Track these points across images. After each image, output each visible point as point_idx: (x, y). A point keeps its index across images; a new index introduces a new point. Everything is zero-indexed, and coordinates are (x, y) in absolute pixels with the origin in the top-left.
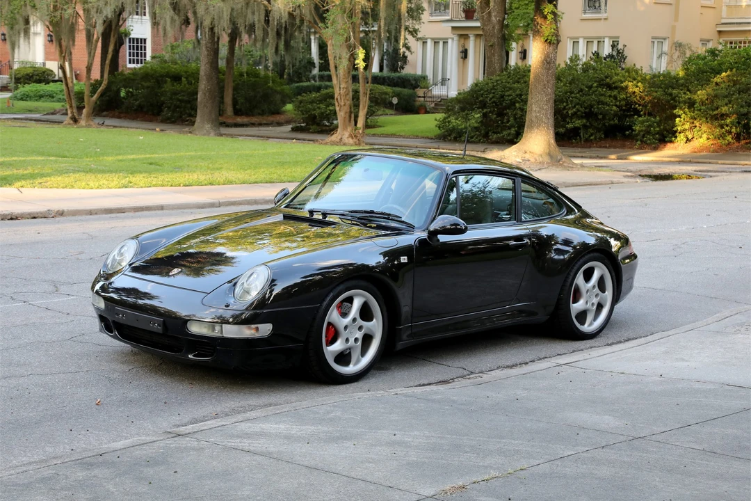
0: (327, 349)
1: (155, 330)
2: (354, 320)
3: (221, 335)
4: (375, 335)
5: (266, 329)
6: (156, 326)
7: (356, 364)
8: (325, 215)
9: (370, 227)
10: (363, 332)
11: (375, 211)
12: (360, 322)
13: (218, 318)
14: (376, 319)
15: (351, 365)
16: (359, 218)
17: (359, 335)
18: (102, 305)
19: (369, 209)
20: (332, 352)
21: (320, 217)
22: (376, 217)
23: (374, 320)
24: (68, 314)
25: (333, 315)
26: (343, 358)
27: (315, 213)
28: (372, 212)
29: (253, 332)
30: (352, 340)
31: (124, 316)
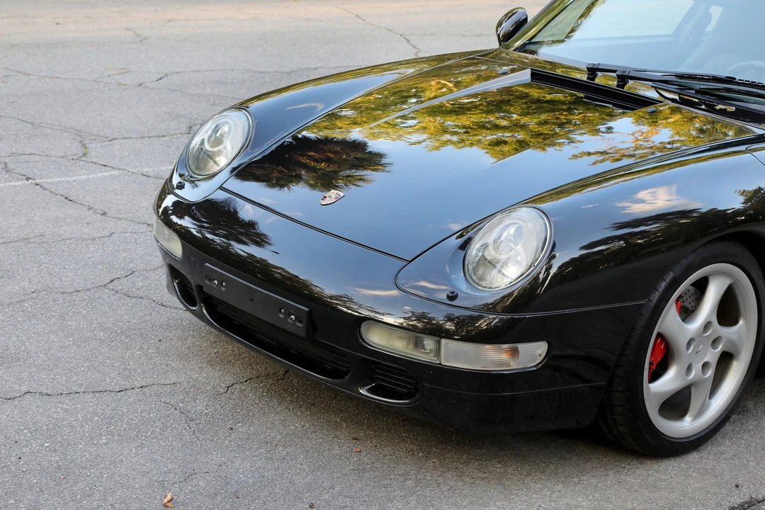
0: (648, 388)
1: (289, 328)
2: (707, 325)
3: (435, 360)
4: (738, 353)
5: (533, 353)
6: (292, 320)
7: (696, 417)
8: (623, 79)
9: (723, 113)
10: (720, 348)
11: (738, 78)
12: (718, 329)
13: (418, 319)
14: (746, 320)
15: (688, 419)
16: (698, 92)
17: (712, 356)
18: (176, 247)
19: (723, 74)
20: (657, 394)
21: (613, 84)
22: (739, 92)
23: (741, 322)
24: (104, 214)
25: (670, 320)
26: (677, 404)
27: (600, 74)
28: (730, 80)
29: (504, 357)
30: (697, 368)
31: (221, 283)
